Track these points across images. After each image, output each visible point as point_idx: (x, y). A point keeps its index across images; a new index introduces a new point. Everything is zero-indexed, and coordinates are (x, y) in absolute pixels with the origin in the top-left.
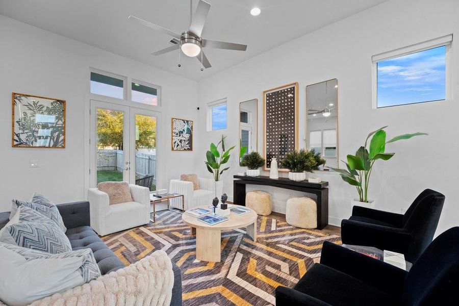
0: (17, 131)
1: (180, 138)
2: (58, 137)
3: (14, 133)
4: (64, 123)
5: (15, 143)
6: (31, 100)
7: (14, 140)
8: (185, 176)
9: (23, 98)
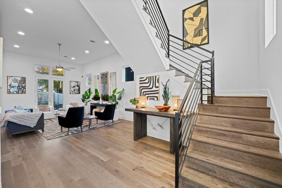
0: (9, 88)
1: (74, 89)
2: (23, 90)
3: (8, 89)
4: (25, 85)
5: (8, 92)
6: (13, 78)
7: (8, 91)
8: (72, 103)
9: (11, 77)
